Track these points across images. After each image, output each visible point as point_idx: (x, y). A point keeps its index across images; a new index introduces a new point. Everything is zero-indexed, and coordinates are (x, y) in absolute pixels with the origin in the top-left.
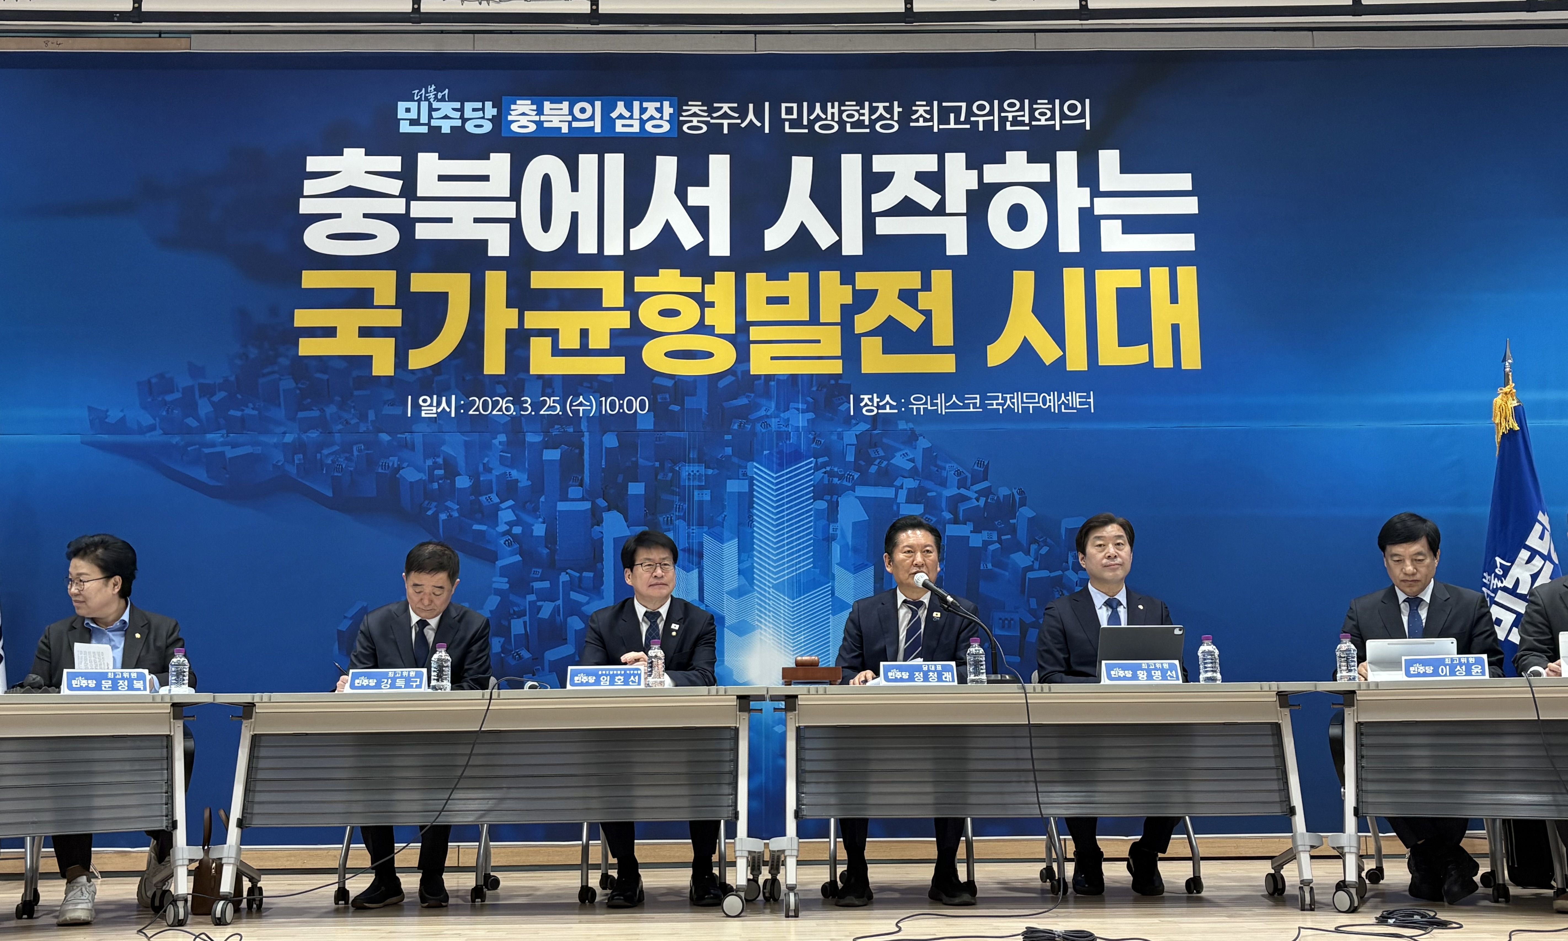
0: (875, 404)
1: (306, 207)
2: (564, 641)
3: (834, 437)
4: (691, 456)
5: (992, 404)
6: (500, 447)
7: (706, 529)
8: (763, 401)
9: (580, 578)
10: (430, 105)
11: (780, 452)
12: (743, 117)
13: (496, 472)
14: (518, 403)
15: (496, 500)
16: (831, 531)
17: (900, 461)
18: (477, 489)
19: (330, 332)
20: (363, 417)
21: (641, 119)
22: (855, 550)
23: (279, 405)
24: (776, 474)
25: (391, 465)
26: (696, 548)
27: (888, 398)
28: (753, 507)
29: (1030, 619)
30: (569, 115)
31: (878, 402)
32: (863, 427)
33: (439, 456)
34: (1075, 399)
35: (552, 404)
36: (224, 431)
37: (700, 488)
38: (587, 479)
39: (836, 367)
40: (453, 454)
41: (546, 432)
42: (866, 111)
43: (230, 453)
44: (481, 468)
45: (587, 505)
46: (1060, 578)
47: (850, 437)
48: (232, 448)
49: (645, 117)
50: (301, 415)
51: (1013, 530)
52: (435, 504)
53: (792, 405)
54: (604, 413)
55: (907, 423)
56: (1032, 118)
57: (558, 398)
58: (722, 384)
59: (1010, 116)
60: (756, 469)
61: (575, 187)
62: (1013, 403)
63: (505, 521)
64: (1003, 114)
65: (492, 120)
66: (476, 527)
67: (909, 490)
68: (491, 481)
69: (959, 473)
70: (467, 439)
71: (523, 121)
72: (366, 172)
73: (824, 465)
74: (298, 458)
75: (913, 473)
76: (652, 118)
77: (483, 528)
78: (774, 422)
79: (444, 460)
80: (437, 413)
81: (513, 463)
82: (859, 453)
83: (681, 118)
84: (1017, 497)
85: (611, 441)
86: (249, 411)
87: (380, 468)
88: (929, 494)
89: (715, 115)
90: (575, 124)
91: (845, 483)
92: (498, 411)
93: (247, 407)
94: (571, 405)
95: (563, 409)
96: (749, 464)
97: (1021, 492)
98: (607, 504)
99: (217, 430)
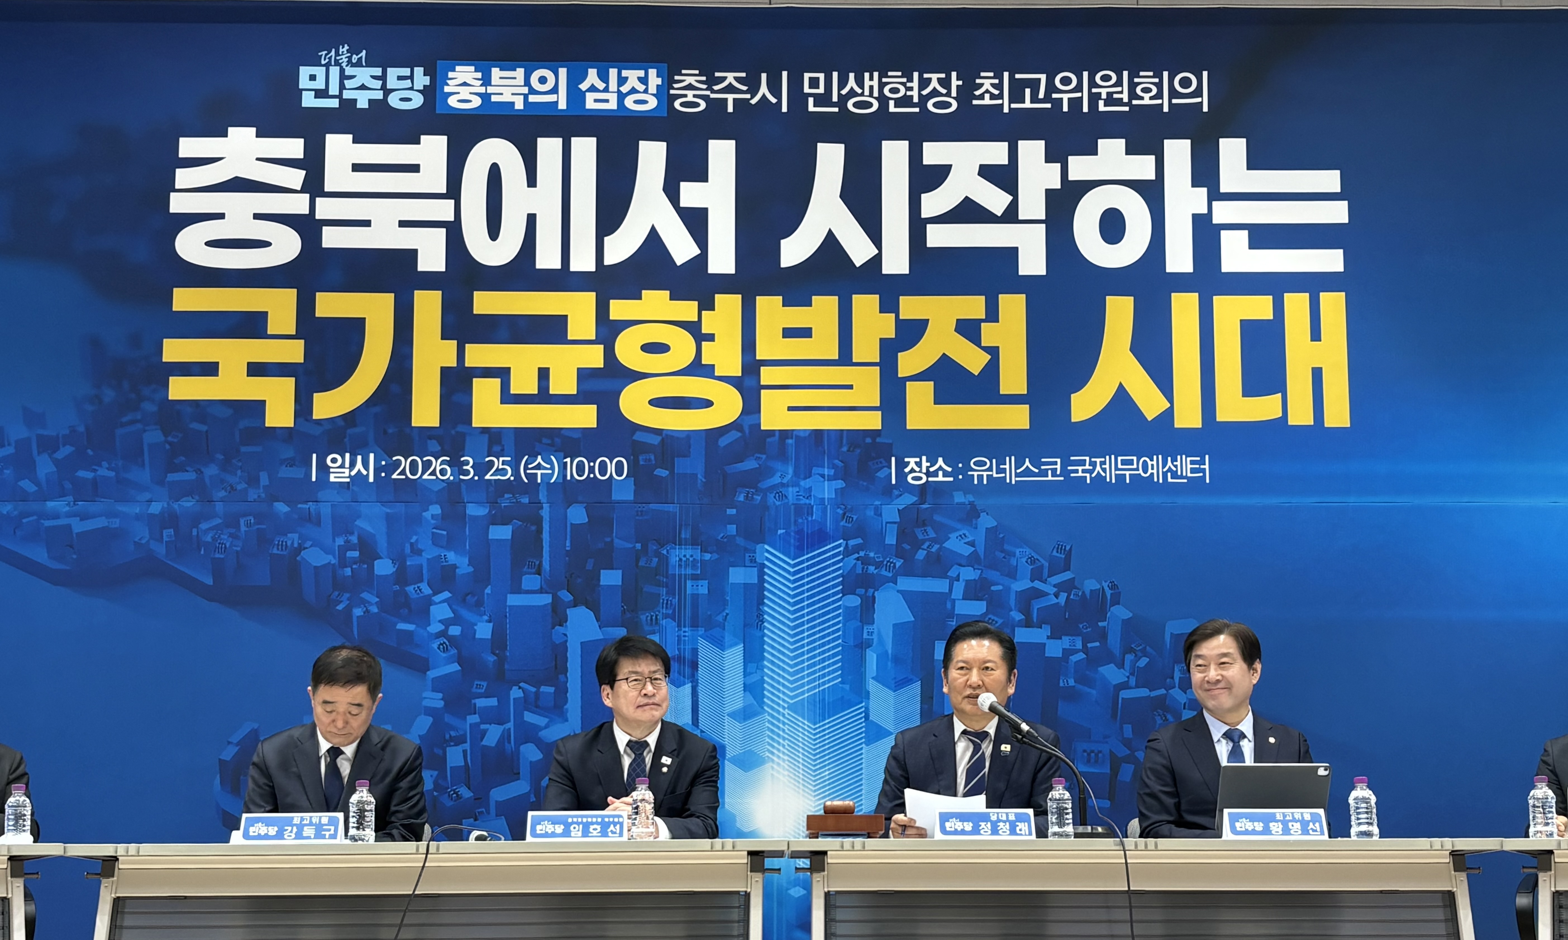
0: (924, 470)
1: (178, 204)
2: (515, 775)
3: (870, 513)
4: (683, 536)
5: (1077, 471)
6: (433, 522)
7: (701, 631)
8: (778, 465)
9: (537, 694)
10: (342, 71)
11: (799, 532)
12: (753, 91)
13: (427, 555)
14: (456, 464)
15: (427, 591)
16: (865, 636)
17: (956, 544)
18: (403, 576)
19: (210, 369)
20: (253, 481)
21: (619, 92)
22: (896, 660)
23: (143, 465)
24: (793, 560)
25: (289, 543)
26: (688, 655)
27: (940, 461)
28: (763, 604)
29: (1122, 752)
30: (525, 85)
31: (928, 468)
32: (909, 499)
33: (352, 533)
34: (1185, 465)
35: (501, 467)
36: (71, 498)
37: (695, 577)
38: (546, 565)
39: (873, 421)
40: (372, 531)
41: (493, 503)
42: (915, 84)
43: (78, 526)
44: (408, 550)
45: (546, 599)
46: (1163, 698)
47: (891, 512)
48: (81, 520)
49: (625, 89)
50: (172, 477)
51: (1103, 635)
52: (347, 595)
53: (815, 470)
54: (569, 478)
55: (965, 494)
56: (1133, 95)
57: (509, 459)
58: (723, 442)
59: (1104, 92)
60: (767, 552)
61: (532, 182)
62: (1104, 470)
63: (440, 618)
64: (1094, 90)
65: (425, 91)
66: (402, 626)
67: (968, 582)
68: (421, 566)
69: (1032, 561)
70: (388, 511)
71: (465, 93)
72: (258, 159)
73: (857, 549)
74: (168, 533)
75: (973, 561)
76: (633, 91)
77: (410, 627)
78: (791, 492)
79: (359, 538)
80: (350, 476)
81: (451, 543)
82: (902, 534)
83: (672, 92)
84: (1108, 593)
85: (577, 515)
86: (104, 472)
87: (275, 549)
88: (993, 588)
89: (716, 88)
90: (532, 98)
91: (884, 572)
92: (430, 475)
93: (100, 466)
94: (526, 468)
95: (516, 473)
96: (759, 546)
97: (1113, 587)
98: (572, 598)
99: (61, 497)
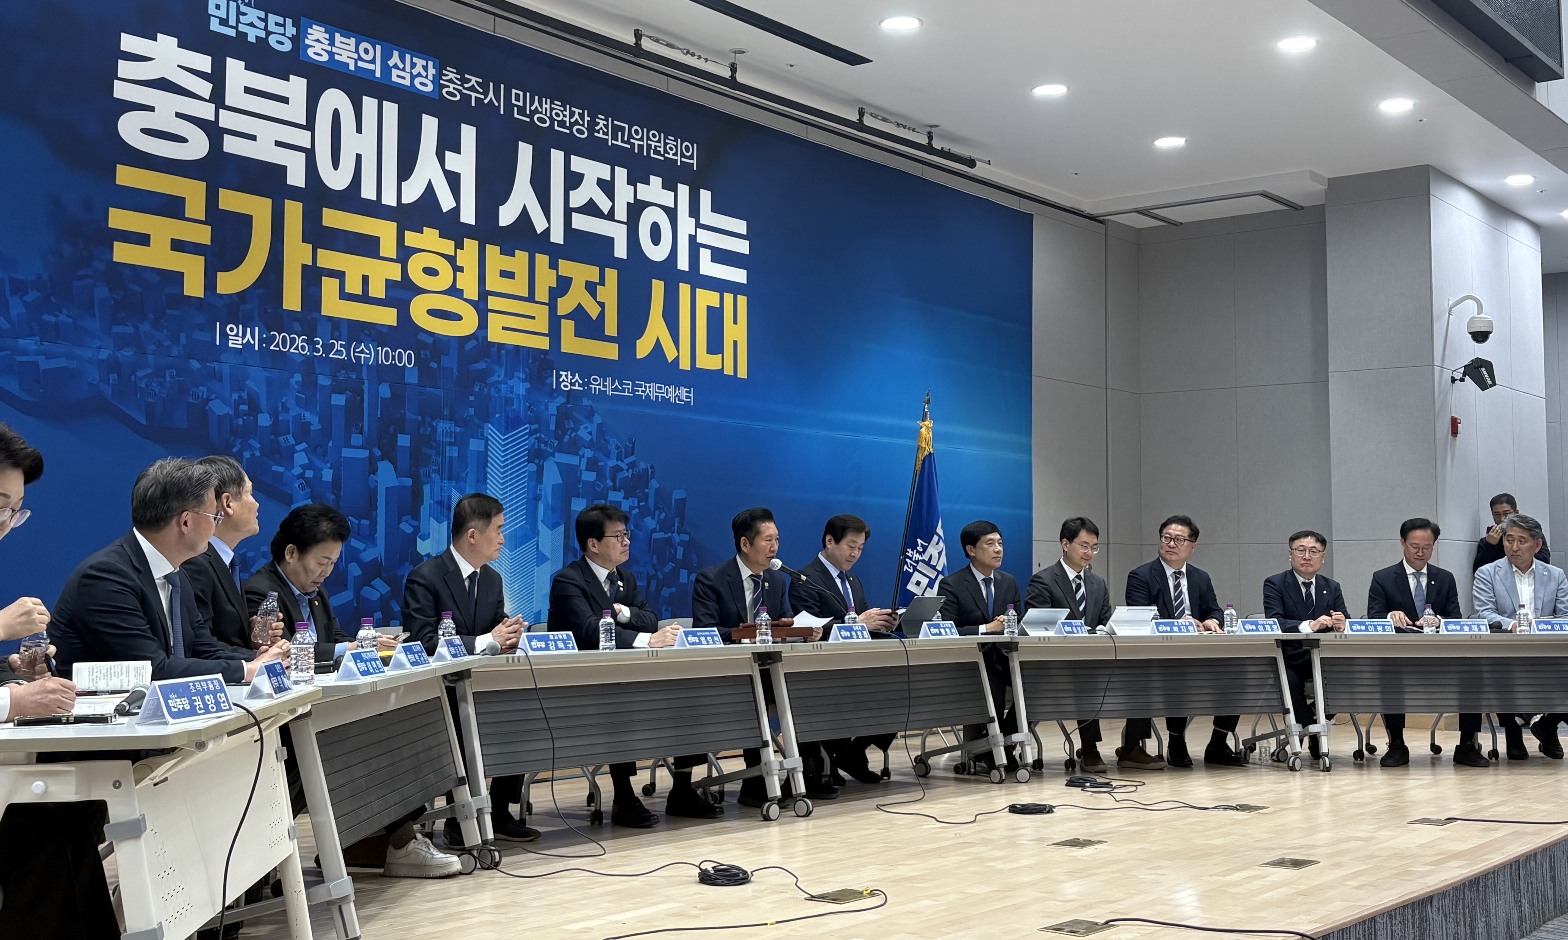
0: (569, 381)
1: (121, 91)
2: (345, 587)
3: (543, 407)
4: (445, 413)
5: (638, 391)
6: (296, 387)
7: (454, 483)
8: (496, 368)
9: (359, 525)
10: (238, 7)
11: (507, 417)
12: (486, 94)
13: (292, 413)
14: (311, 343)
15: (292, 442)
16: (538, 492)
17: (583, 433)
18: (277, 428)
19: (143, 240)
20: (175, 340)
21: (411, 73)
22: (553, 510)
23: (94, 315)
24: (504, 436)
25: (200, 394)
26: (446, 500)
27: (577, 377)
28: (487, 466)
29: (652, 572)
30: (355, 52)
31: (571, 379)
32: (562, 400)
33: (243, 391)
34: (683, 392)
35: (339, 348)
36: (37, 338)
37: (451, 444)
38: (366, 428)
39: (543, 343)
40: (257, 390)
41: (334, 377)
42: (567, 113)
43: (45, 364)
44: (280, 408)
45: (364, 454)
46: (670, 539)
47: (553, 409)
48: (47, 358)
49: (415, 72)
50: (116, 329)
51: (646, 498)
52: (239, 441)
53: (516, 374)
54: (380, 362)
55: (588, 400)
56: (665, 150)
57: (344, 343)
58: (469, 346)
59: (653, 145)
60: (490, 430)
61: (359, 129)
62: (650, 391)
63: (300, 464)
64: (649, 142)
65: (293, 39)
66: (275, 468)
67: (588, 459)
68: (289, 421)
69: (618, 448)
70: (268, 375)
71: (318, 48)
72: (179, 66)
73: (536, 431)
74: (113, 377)
75: (590, 445)
76: (419, 75)
77: (281, 469)
78: (503, 387)
79: (248, 394)
80: (242, 344)
81: (307, 404)
82: (558, 424)
83: (442, 82)
84: (650, 470)
85: (385, 391)
86: (63, 318)
87: (191, 398)
88: (600, 464)
89: (466, 86)
90: (360, 64)
91: (549, 449)
92: (294, 349)
93: (61, 312)
94: (355, 352)
95: (348, 355)
96: (486, 424)
97: (652, 467)
98: (381, 454)
99: (30, 336)
